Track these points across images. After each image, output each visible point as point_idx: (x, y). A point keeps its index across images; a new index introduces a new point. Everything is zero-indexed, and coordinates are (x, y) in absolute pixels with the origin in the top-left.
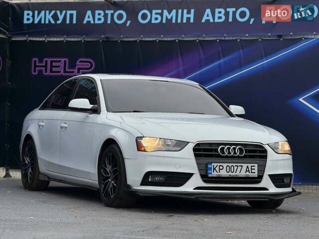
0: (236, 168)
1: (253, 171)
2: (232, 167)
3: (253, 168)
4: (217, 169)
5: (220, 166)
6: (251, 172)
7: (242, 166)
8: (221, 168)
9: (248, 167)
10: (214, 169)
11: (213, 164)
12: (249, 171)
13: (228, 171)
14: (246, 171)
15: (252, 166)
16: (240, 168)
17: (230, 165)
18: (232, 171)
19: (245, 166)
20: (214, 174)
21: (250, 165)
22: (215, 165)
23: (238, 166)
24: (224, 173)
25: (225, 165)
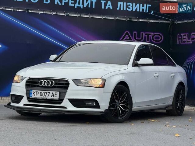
0: (46, 93)
1: (56, 96)
2: (44, 93)
3: (56, 94)
4: (35, 94)
5: (36, 92)
6: (55, 97)
7: (49, 93)
8: (37, 93)
9: (53, 93)
10: (33, 94)
11: (33, 91)
12: (53, 96)
13: (41, 95)
14: (52, 96)
15: (55, 93)
16: (48, 94)
17: (42, 91)
18: (44, 95)
19: (51, 92)
20: (33, 97)
21: (54, 92)
22: (34, 91)
23: (47, 92)
24: (38, 96)
25: (39, 92)
